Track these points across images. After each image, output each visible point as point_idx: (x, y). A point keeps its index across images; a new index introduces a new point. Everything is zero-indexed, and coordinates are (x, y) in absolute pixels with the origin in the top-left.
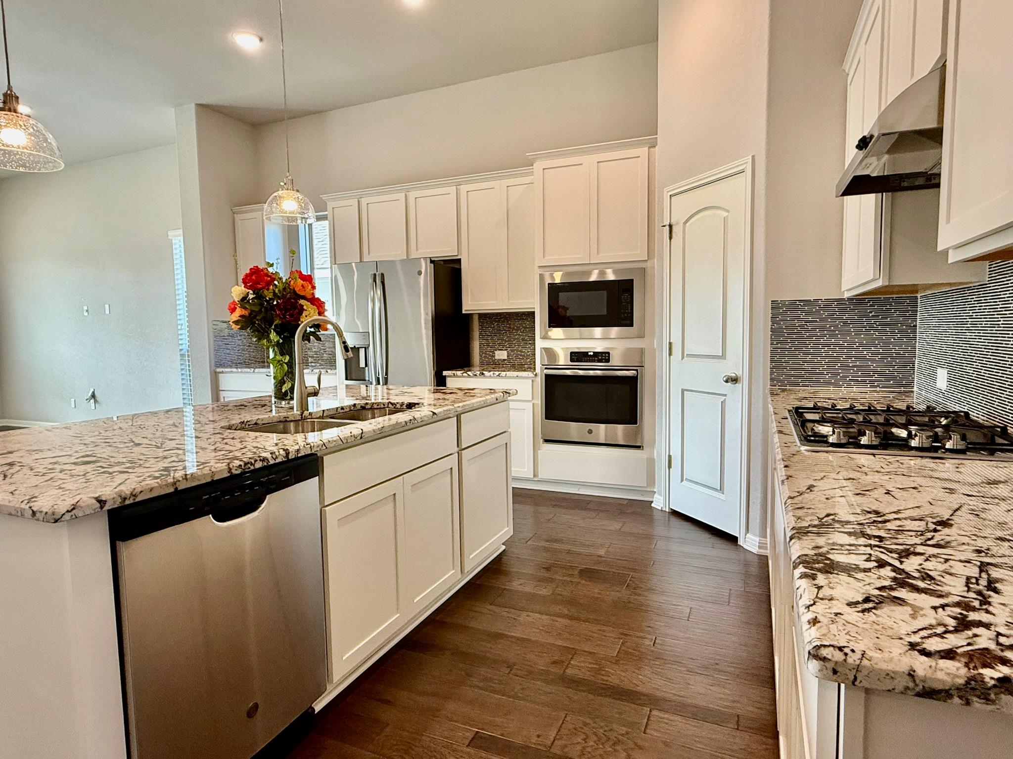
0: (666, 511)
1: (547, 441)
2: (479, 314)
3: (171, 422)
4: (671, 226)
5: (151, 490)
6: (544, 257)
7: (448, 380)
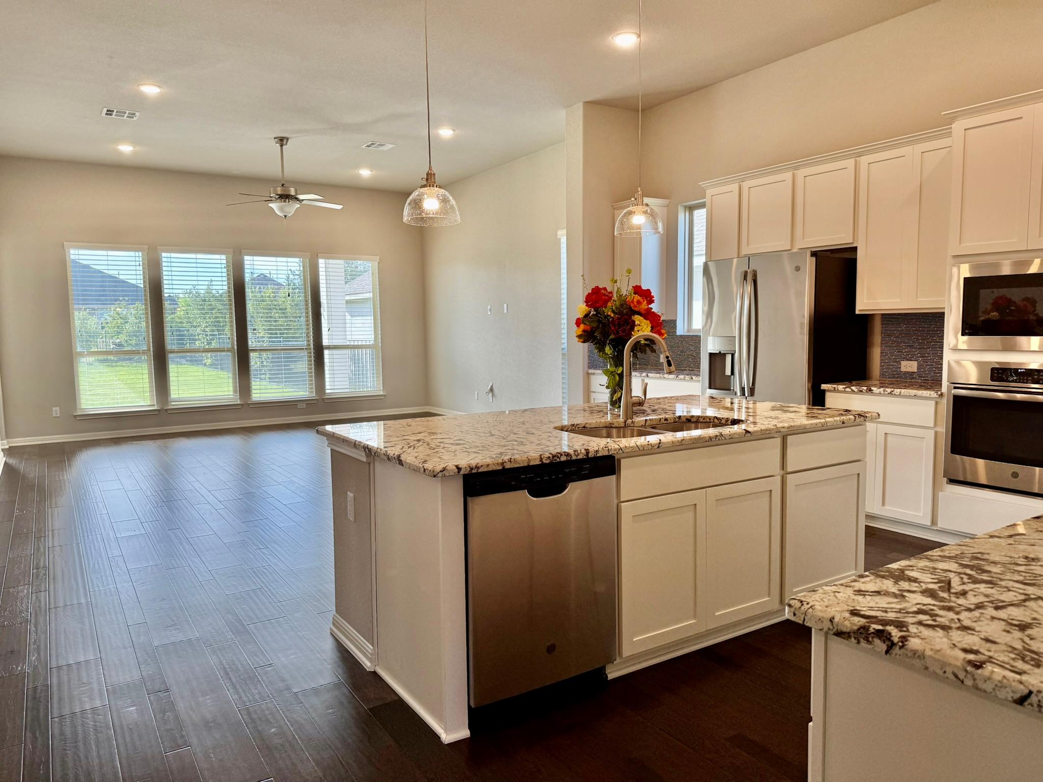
1: (952, 481)
2: (883, 315)
3: (522, 420)
5: (488, 465)
6: (960, 244)
7: (828, 395)
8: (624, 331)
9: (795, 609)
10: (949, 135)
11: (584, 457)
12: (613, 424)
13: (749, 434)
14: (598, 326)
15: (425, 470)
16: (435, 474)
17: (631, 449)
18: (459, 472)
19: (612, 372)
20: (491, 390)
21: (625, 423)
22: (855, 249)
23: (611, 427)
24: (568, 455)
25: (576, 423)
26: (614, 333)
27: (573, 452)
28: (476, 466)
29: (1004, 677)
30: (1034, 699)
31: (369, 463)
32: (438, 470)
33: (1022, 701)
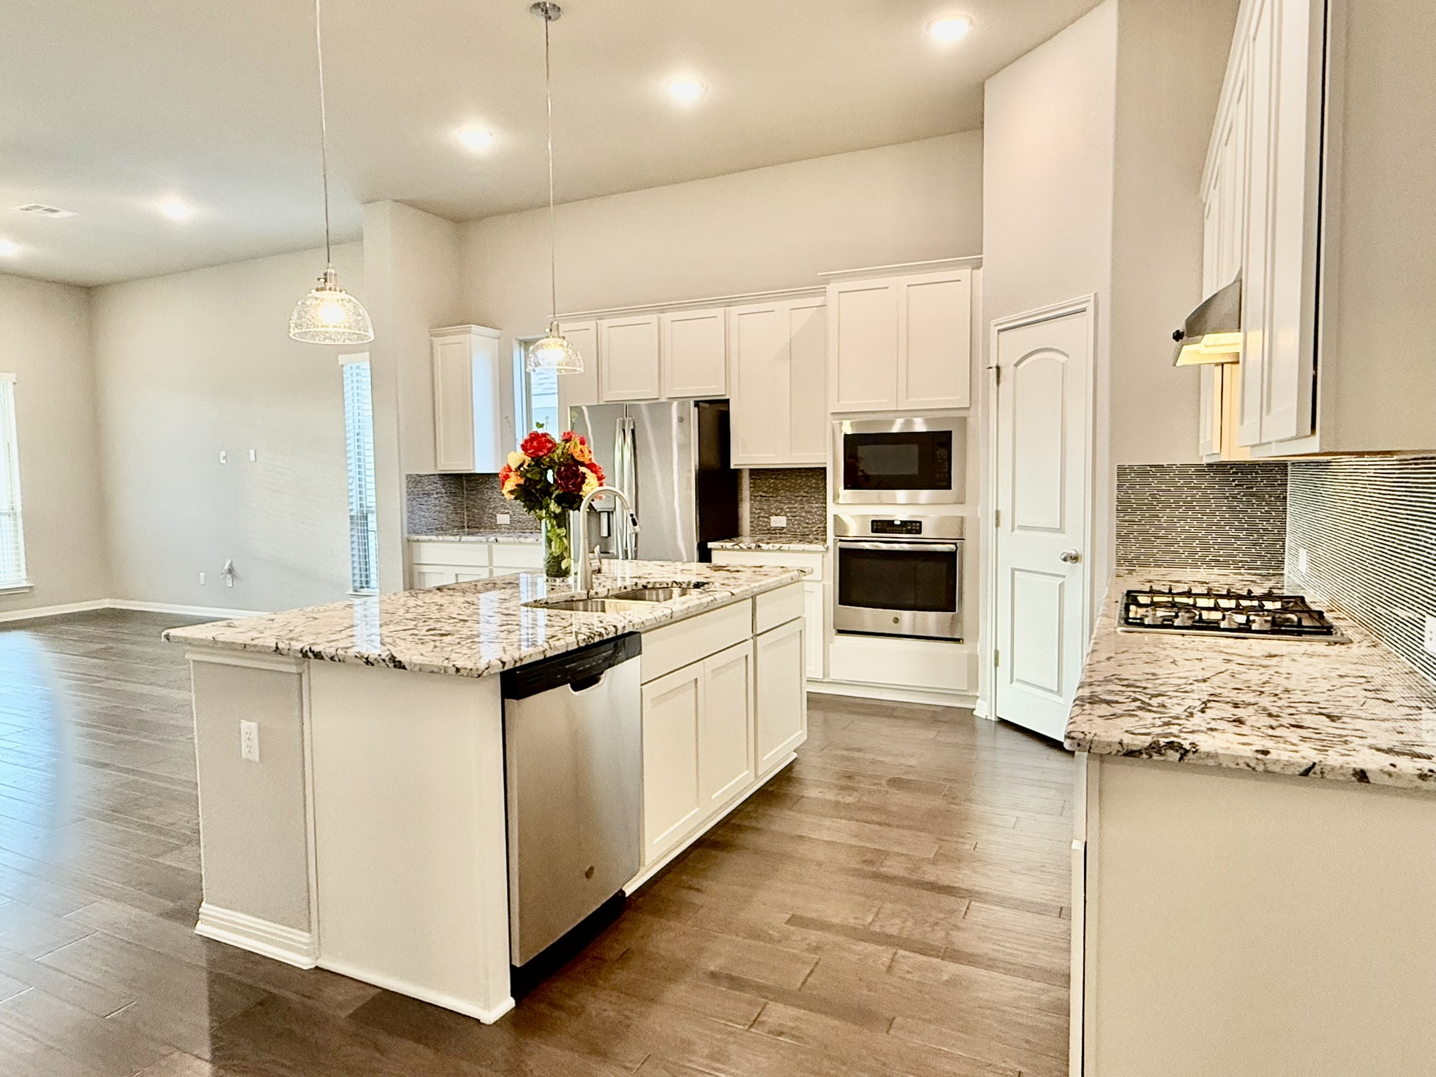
0: (991, 720)
1: (840, 632)
2: (751, 470)
4: (998, 368)
5: (531, 656)
6: (838, 401)
8: (573, 485)
10: (825, 294)
11: (614, 635)
12: (574, 597)
13: (734, 597)
15: (458, 669)
16: (480, 673)
18: (502, 669)
19: (558, 535)
20: (231, 571)
22: (727, 401)
27: (604, 631)
28: (520, 658)
29: (1290, 757)
30: (1317, 768)
32: (483, 668)
33: (1306, 773)
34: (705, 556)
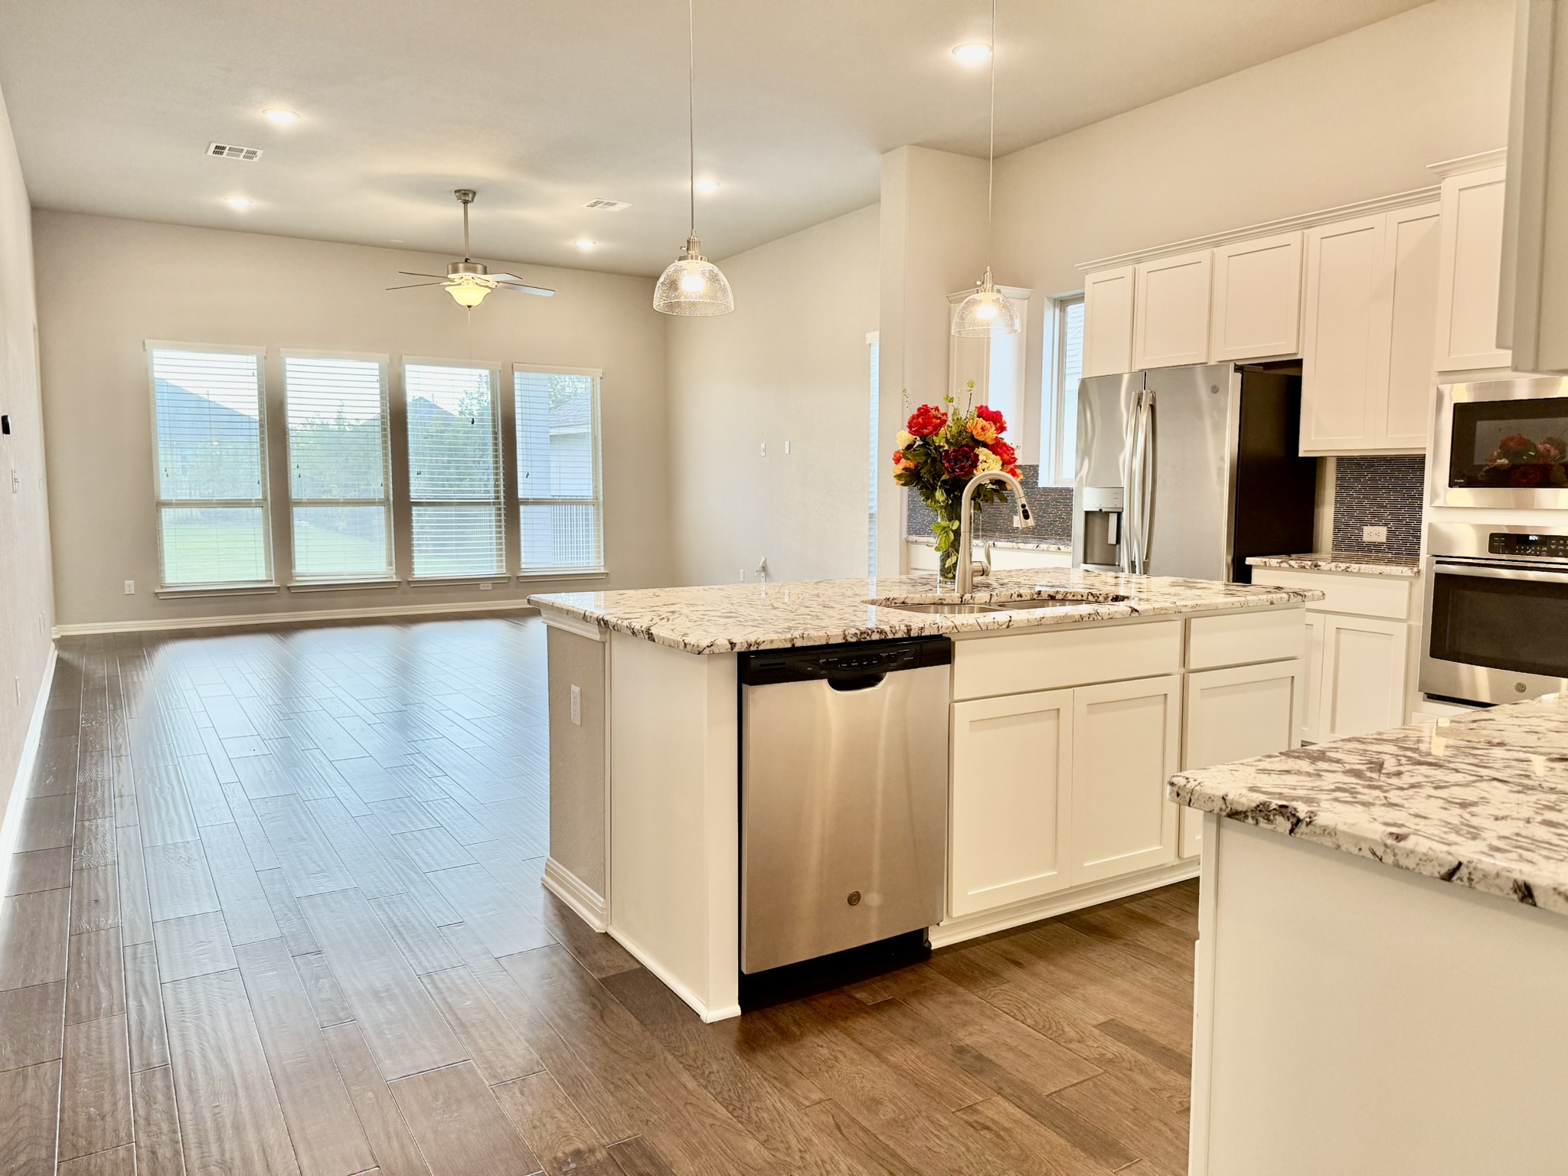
1: (1432, 697)
2: (1340, 458)
5: (772, 642)
6: (1449, 356)
7: (1255, 573)
8: (962, 468)
9: (1179, 787)
10: (1436, 197)
11: (905, 636)
12: (945, 600)
13: (1137, 613)
14: (926, 462)
15: (685, 644)
16: (701, 649)
17: (970, 627)
18: (732, 649)
19: (944, 528)
20: (764, 569)
21: (962, 598)
22: (1298, 363)
23: (942, 604)
24: (881, 632)
25: (892, 597)
26: (948, 472)
27: (889, 629)
28: (756, 642)
29: (1430, 849)
30: (1463, 872)
31: (604, 643)
32: (705, 646)
33: (1449, 876)
34: (1241, 574)
